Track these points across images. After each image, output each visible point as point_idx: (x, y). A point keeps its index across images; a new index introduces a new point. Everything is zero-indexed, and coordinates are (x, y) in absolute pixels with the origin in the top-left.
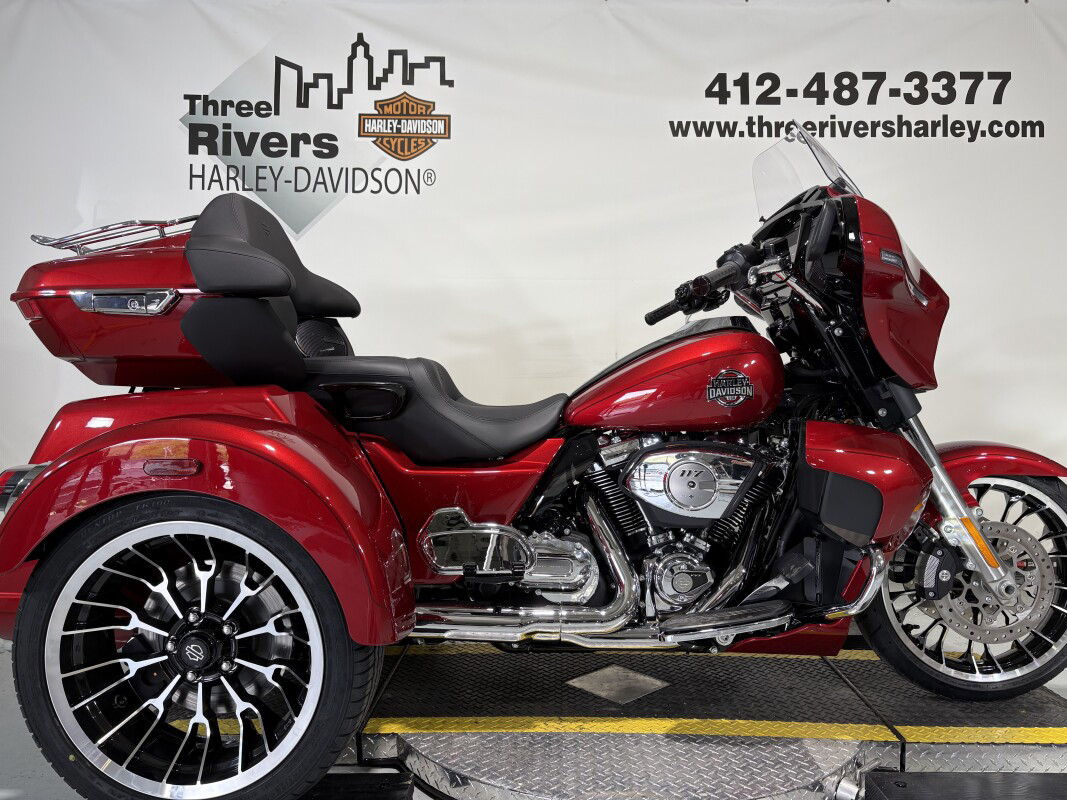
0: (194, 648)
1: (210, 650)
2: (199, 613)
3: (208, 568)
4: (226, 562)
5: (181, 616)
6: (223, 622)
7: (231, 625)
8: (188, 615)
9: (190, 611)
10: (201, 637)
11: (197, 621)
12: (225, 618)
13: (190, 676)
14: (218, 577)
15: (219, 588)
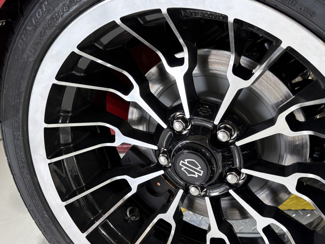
0: (188, 162)
1: (208, 162)
2: (184, 119)
3: (180, 62)
4: (200, 52)
5: (165, 126)
6: (215, 126)
7: (226, 128)
8: (172, 124)
9: (174, 118)
10: (194, 149)
11: (184, 129)
12: (216, 122)
13: (193, 191)
14: (196, 71)
15: (199, 85)
